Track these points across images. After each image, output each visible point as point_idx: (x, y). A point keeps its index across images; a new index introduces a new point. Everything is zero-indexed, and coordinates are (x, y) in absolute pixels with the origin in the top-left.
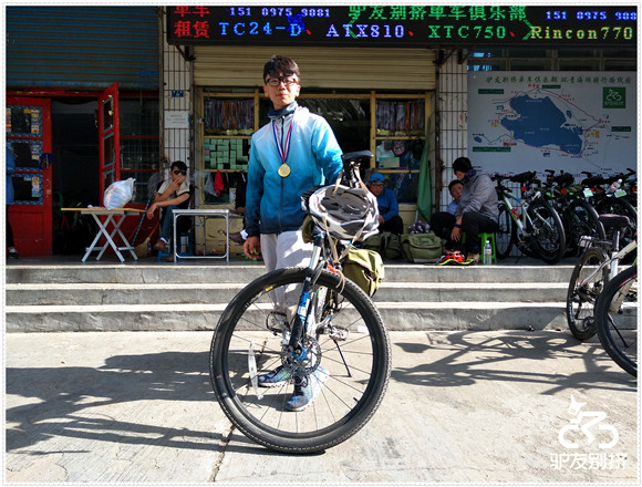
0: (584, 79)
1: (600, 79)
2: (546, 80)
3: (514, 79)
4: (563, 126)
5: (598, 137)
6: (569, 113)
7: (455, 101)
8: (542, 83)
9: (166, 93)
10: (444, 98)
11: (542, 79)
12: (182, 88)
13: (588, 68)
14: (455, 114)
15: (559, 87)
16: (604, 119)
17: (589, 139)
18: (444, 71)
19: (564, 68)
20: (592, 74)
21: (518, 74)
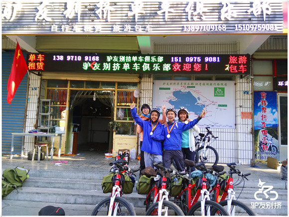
0: (205, 84)
1: (213, 84)
2: (188, 84)
3: (175, 84)
4: (196, 104)
6: (199, 98)
7: (147, 94)
9: (30, 88)
10: (143, 92)
11: (187, 84)
12: (36, 87)
13: (210, 79)
14: (147, 99)
15: (194, 87)
16: (214, 101)
17: (208, 110)
18: (143, 81)
19: (197, 79)
20: (209, 82)
21: (176, 82)
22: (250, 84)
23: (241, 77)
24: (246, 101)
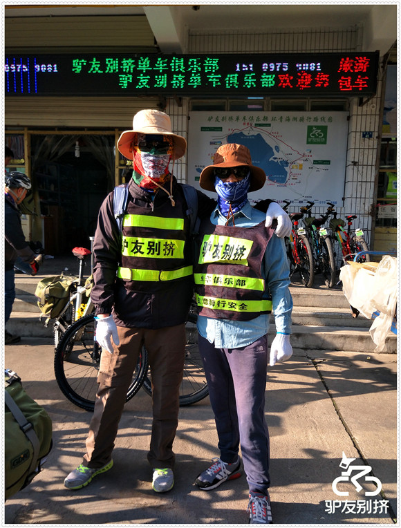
0: (291, 118)
1: (305, 118)
2: (258, 119)
3: (231, 118)
4: (271, 159)
5: (301, 169)
6: (277, 148)
8: (255, 122)
11: (255, 118)
13: (300, 108)
15: (269, 125)
16: (307, 153)
17: (294, 171)
19: (276, 108)
20: (298, 114)
21: (234, 114)
22: (377, 117)
23: (361, 104)
24: (366, 151)
